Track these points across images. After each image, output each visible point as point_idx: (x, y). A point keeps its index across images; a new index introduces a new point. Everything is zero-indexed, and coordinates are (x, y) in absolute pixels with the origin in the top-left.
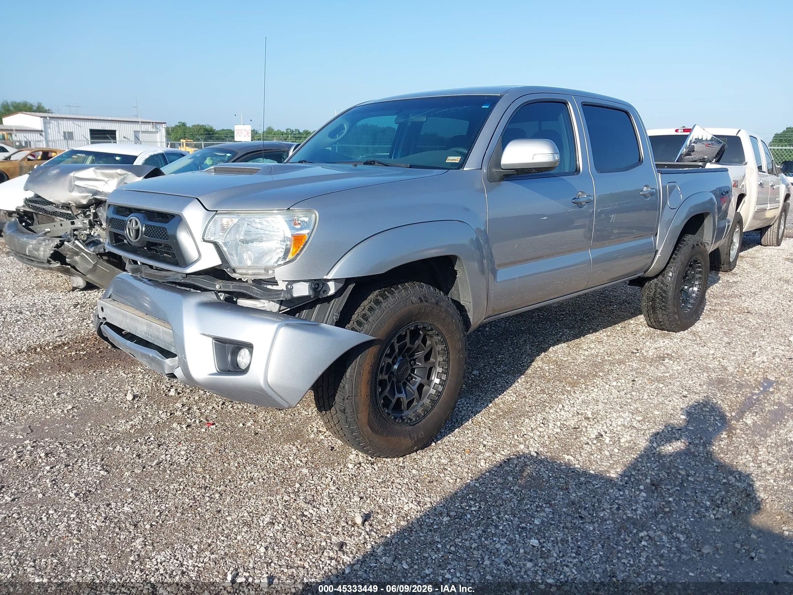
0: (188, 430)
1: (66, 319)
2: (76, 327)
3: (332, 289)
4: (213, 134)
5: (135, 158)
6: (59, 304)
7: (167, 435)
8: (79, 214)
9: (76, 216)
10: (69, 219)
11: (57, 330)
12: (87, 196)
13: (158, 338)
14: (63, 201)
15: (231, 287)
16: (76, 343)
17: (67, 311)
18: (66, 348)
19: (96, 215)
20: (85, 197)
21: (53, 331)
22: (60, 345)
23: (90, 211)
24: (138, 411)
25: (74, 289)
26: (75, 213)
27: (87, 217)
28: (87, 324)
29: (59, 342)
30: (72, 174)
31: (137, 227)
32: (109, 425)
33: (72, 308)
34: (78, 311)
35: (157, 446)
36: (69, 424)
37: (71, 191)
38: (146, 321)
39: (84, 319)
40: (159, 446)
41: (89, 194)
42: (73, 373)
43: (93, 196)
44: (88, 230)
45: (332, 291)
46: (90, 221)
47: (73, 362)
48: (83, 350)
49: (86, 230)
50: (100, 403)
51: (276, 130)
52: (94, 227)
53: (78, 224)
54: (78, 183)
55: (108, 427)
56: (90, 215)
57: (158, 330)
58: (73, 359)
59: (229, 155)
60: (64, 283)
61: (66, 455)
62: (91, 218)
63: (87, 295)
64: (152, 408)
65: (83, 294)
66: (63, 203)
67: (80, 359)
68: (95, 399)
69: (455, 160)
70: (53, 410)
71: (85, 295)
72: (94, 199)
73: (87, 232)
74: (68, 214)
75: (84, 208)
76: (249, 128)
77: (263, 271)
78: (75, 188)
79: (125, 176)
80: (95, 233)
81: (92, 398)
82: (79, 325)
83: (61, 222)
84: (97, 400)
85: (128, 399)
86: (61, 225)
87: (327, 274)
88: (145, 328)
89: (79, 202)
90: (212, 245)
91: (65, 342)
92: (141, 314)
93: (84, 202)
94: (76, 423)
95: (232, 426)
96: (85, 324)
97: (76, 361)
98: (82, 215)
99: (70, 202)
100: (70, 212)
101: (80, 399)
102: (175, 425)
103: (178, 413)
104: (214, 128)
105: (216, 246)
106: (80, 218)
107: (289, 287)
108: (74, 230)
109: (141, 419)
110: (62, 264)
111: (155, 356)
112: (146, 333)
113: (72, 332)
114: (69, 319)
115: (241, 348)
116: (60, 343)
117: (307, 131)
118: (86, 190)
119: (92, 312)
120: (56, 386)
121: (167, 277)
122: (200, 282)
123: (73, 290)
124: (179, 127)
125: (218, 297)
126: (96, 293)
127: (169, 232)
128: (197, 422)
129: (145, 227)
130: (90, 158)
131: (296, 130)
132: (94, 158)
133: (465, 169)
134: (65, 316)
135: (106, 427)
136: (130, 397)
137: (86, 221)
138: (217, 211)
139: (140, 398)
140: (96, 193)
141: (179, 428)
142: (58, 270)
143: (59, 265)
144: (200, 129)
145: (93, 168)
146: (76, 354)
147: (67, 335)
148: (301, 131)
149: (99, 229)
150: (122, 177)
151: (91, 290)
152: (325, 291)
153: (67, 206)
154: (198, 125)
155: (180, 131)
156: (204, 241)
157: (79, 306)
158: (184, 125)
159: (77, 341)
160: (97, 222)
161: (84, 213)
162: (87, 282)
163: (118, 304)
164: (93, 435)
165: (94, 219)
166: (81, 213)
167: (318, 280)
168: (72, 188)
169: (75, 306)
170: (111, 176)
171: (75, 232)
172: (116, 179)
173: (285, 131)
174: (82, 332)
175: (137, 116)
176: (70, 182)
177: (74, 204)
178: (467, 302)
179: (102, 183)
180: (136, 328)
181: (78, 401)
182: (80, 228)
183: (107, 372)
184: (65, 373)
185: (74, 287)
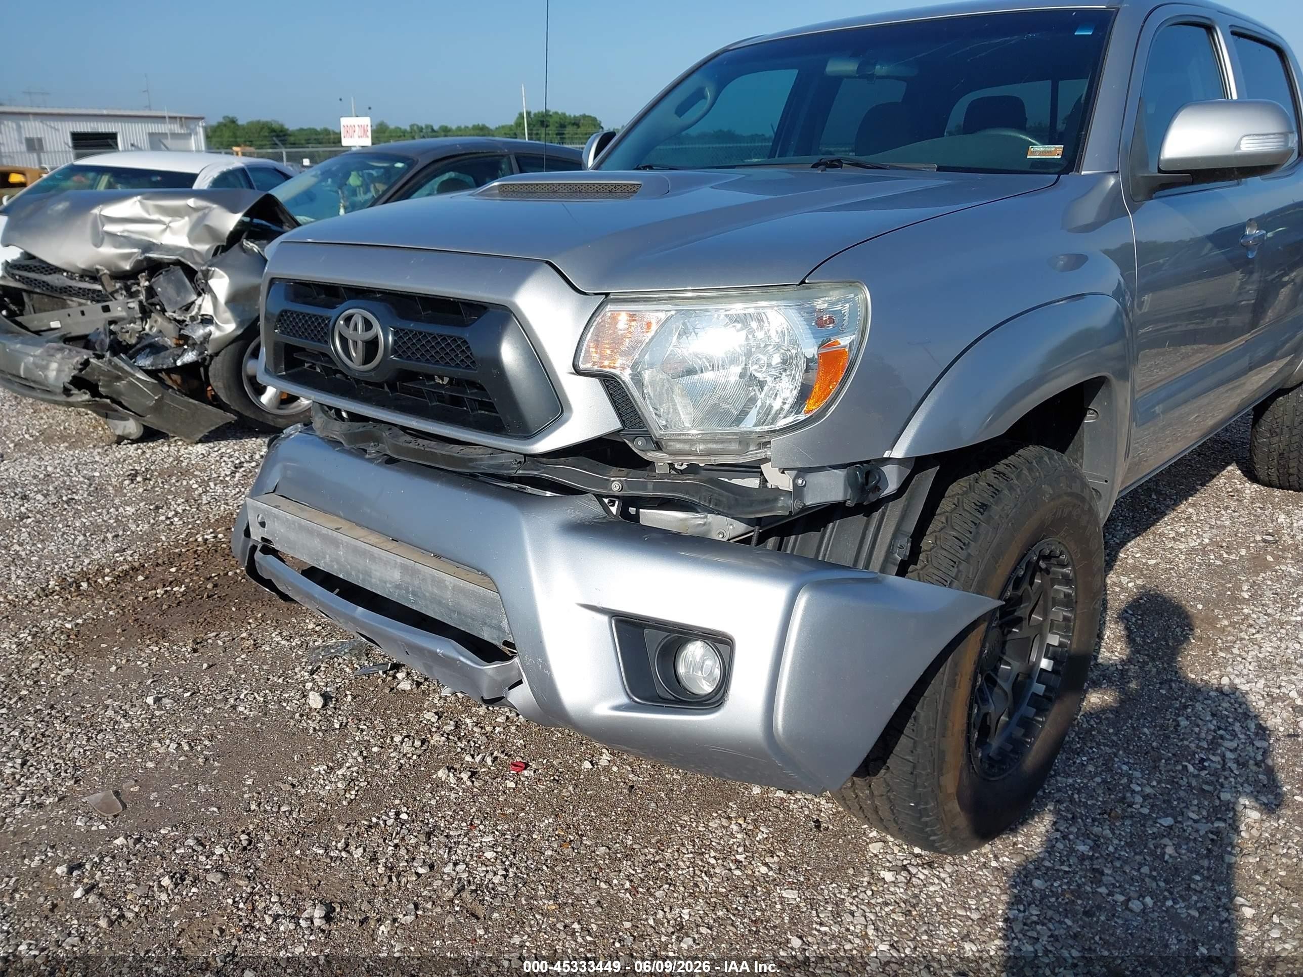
0: (476, 784)
1: (121, 510)
2: (146, 526)
3: (892, 479)
4: (284, 135)
5: (192, 178)
6: (97, 474)
7: (433, 802)
8: (116, 291)
9: (112, 294)
10: (98, 301)
11: (109, 536)
12: (131, 254)
13: (440, 603)
14: (83, 266)
15: (650, 486)
16: (158, 565)
17: (119, 490)
18: (141, 578)
19: (151, 292)
20: (127, 257)
21: (102, 537)
22: (126, 573)
23: (139, 284)
24: (345, 736)
25: (120, 440)
26: (110, 289)
27: (132, 295)
28: (168, 518)
29: (121, 564)
30: (96, 211)
31: (369, 335)
32: (295, 782)
33: (127, 482)
34: (141, 490)
35: (423, 838)
36: (204, 782)
37: (98, 245)
38: (399, 560)
39: (157, 508)
40: (429, 835)
41: (135, 250)
42: (173, 643)
43: (143, 253)
44: (139, 322)
45: (892, 486)
46: (141, 302)
47: (164, 613)
48: (178, 582)
49: (135, 323)
50: (256, 719)
51: (392, 127)
52: (150, 317)
53: (118, 310)
54: (110, 228)
55: (293, 786)
56: (138, 292)
57: (440, 583)
58: (165, 607)
59: (399, 165)
60: (95, 428)
61: (219, 876)
62: (142, 297)
63: (149, 452)
64: (374, 728)
65: (139, 451)
66: (84, 270)
67: (178, 604)
68: (240, 709)
69: (1050, 152)
70: (156, 744)
71: (144, 452)
72: (149, 259)
73: (137, 326)
74: (94, 291)
75: (126, 278)
76: (366, 121)
77: (735, 446)
78: (107, 239)
79: (206, 211)
80: (151, 329)
81: (234, 707)
82: (152, 521)
83: (82, 308)
84: (247, 712)
85: (314, 707)
86: (83, 313)
87: (892, 447)
88: (397, 575)
89: (117, 267)
90: (595, 381)
91: (136, 564)
92: (374, 538)
93: (127, 266)
94: (218, 779)
95: (569, 768)
96: (163, 518)
97: (171, 611)
98: (124, 292)
99: (98, 267)
100: (99, 287)
101: (207, 711)
102: (442, 774)
103: (436, 737)
104: (286, 127)
105: (610, 383)
106: (120, 298)
107: (800, 482)
108: (112, 322)
109: (360, 759)
110: (93, 396)
111: (453, 654)
112: (398, 587)
113: (141, 539)
114: (128, 508)
115: (688, 641)
116: (126, 567)
117: (446, 127)
118: (125, 240)
119: (170, 491)
120: (146, 677)
121: (471, 460)
122: (566, 473)
123: (118, 443)
124: (225, 125)
125: (606, 508)
126: (166, 449)
127: (478, 350)
128: (489, 760)
129: (395, 334)
130: (105, 179)
131: (427, 127)
132: (112, 180)
133: (1083, 173)
134: (117, 501)
135: (289, 788)
136: (315, 701)
137: (134, 305)
138: (607, 294)
139: (337, 700)
140: (148, 247)
141: (452, 780)
142: (86, 405)
143: (87, 397)
144: (262, 128)
145: (139, 197)
146: (166, 592)
147: (134, 547)
148: (436, 128)
149: (159, 320)
150: (200, 214)
151: (153, 441)
152: (877, 488)
153: (92, 275)
154: (259, 122)
155: (227, 134)
156: (578, 372)
157: (139, 479)
158: (233, 121)
159: (160, 561)
160: (154, 305)
161: (128, 289)
162: (144, 426)
163: (303, 510)
164: (265, 811)
165: (147, 299)
166: (121, 288)
167: (868, 462)
168: (100, 238)
169: (133, 477)
170: (176, 213)
171: (112, 327)
172: (187, 218)
173: (408, 129)
174: (164, 538)
175: (149, 107)
176: (95, 226)
177: (106, 271)
178: (1099, 478)
179: (159, 227)
180: (368, 574)
181: (205, 715)
182: (122, 319)
183: (244, 635)
184: (157, 644)
185: (119, 436)
